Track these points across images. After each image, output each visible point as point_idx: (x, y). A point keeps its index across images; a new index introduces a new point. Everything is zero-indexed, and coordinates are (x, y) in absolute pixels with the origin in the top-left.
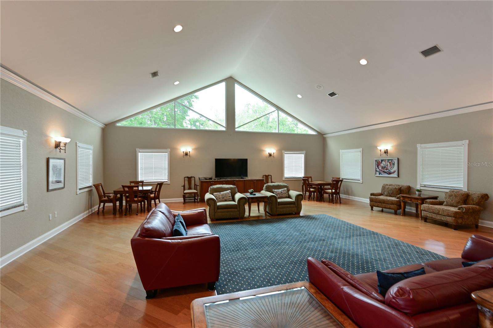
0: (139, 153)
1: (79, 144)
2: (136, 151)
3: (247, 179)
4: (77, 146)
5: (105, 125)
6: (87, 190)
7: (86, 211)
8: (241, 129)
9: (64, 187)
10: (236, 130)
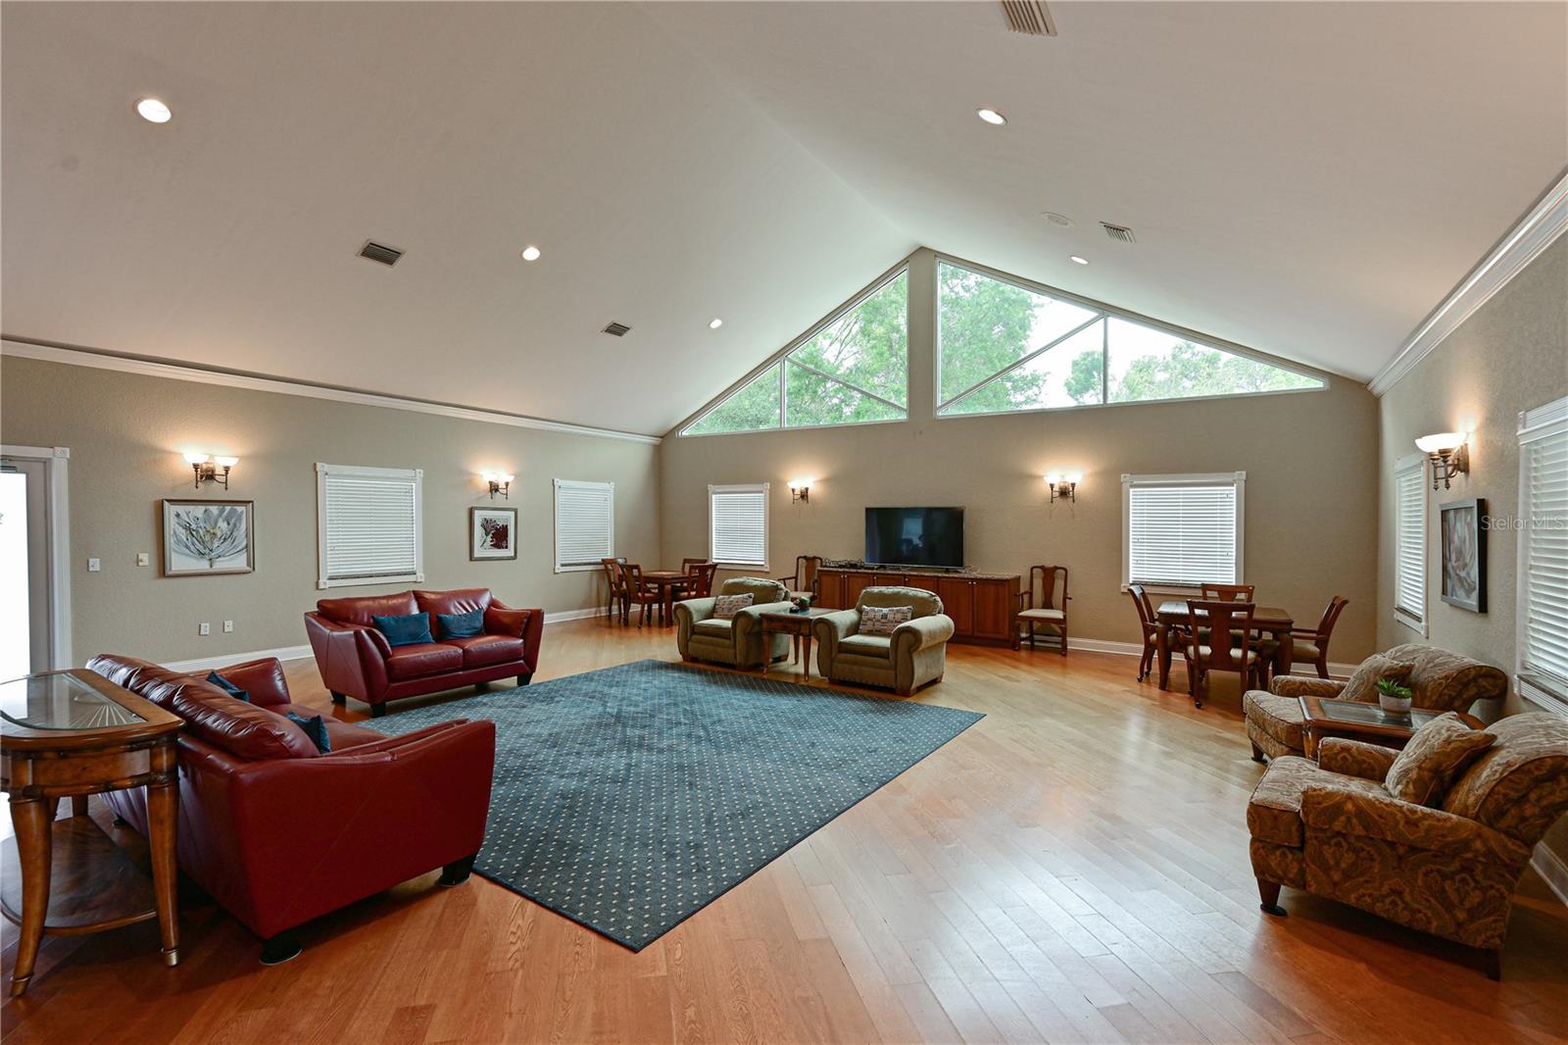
0: (714, 496)
1: (558, 482)
2: (707, 491)
3: (964, 573)
4: (556, 487)
5: (661, 437)
6: (591, 568)
7: (590, 607)
8: (953, 411)
9: (515, 557)
10: (940, 414)
